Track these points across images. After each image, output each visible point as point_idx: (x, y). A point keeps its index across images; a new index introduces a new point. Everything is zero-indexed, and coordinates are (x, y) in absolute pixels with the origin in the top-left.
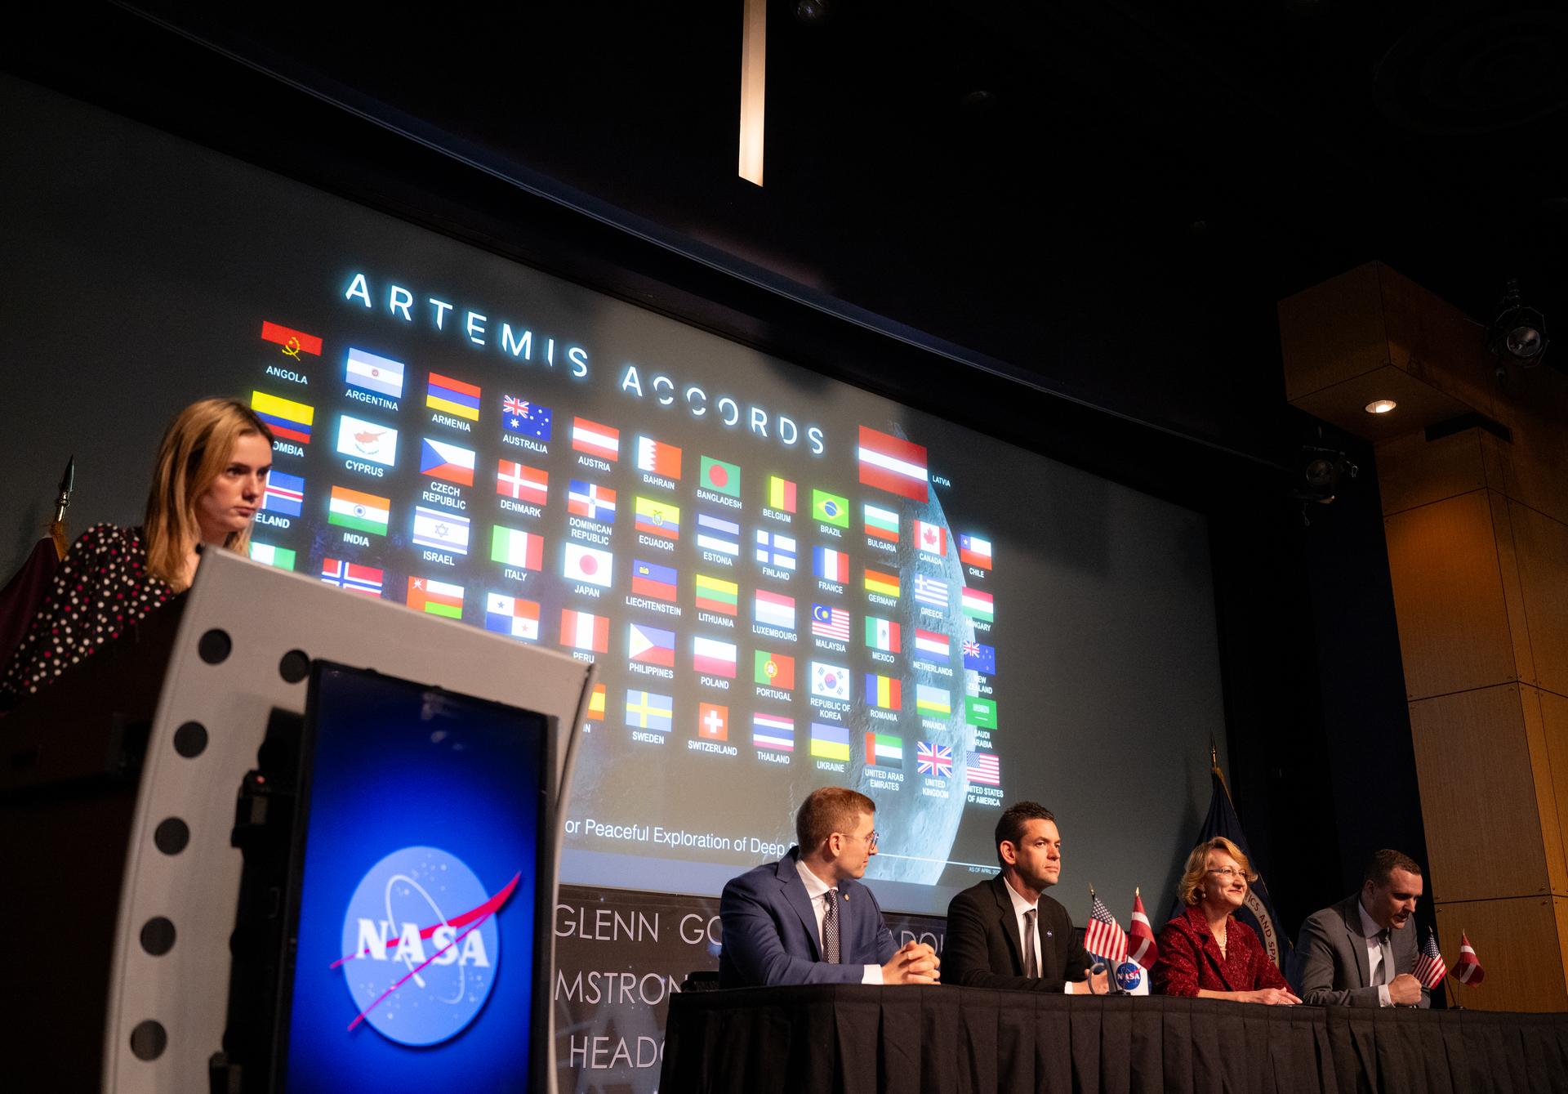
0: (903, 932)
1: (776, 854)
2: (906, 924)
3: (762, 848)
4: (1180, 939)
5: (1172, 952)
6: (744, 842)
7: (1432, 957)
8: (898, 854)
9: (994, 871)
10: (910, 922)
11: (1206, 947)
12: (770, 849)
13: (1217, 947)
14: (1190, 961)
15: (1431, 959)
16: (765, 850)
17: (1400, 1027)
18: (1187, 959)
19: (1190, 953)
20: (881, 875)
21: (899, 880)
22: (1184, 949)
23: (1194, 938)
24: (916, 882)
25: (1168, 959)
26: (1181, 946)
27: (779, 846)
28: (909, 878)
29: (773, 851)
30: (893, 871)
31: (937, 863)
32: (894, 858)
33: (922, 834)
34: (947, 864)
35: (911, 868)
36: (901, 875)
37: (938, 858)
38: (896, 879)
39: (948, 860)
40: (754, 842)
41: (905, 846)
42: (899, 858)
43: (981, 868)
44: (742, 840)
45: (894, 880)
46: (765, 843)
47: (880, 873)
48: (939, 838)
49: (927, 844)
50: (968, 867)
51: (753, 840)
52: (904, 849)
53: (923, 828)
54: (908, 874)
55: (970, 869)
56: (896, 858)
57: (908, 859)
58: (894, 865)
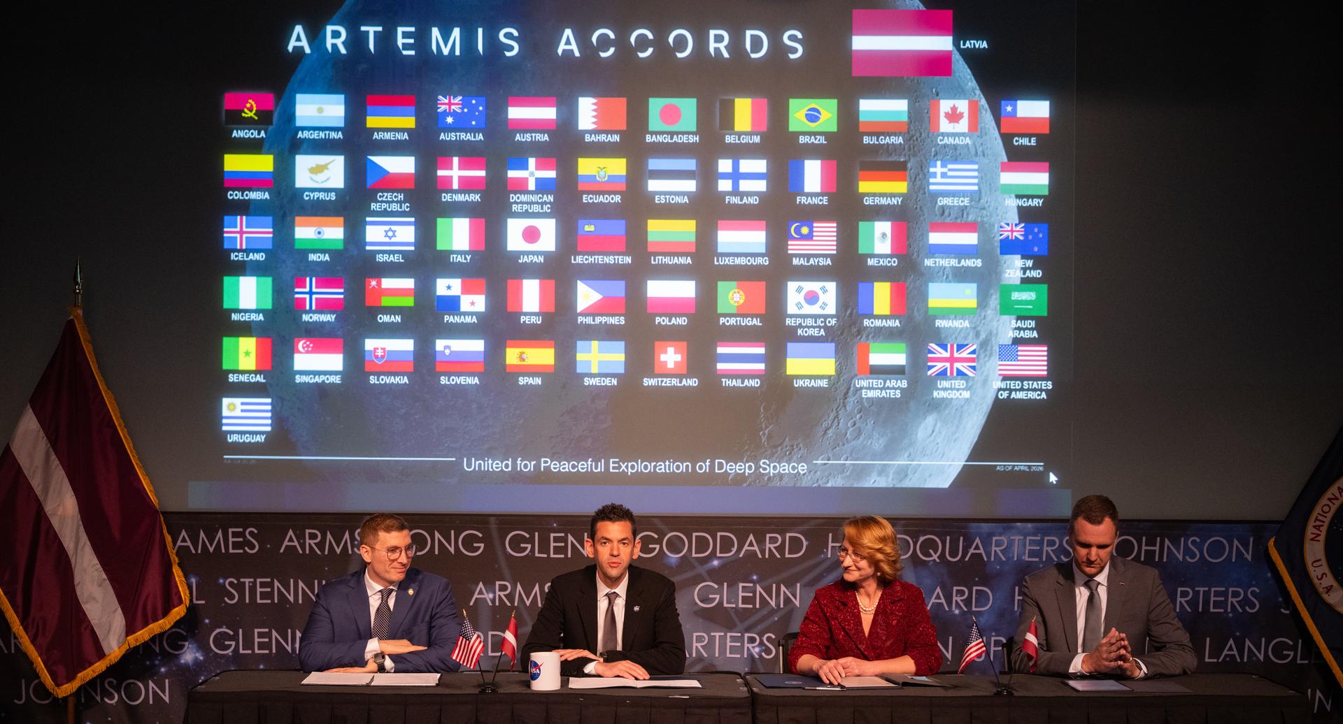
1: (745, 471)
3: (728, 467)
6: (708, 464)
8: (897, 461)
9: (1034, 468)
12: (737, 468)
14: (820, 626)
16: (731, 470)
18: (817, 624)
21: (898, 486)
24: (922, 486)
27: (747, 465)
28: (911, 482)
29: (740, 470)
30: (891, 477)
31: (950, 465)
32: (891, 464)
33: (932, 438)
34: (964, 465)
35: (915, 473)
36: (901, 481)
37: (953, 461)
38: (894, 485)
39: (967, 461)
40: (718, 462)
41: (908, 453)
42: (899, 465)
43: (1014, 466)
44: (705, 462)
45: (891, 486)
46: (731, 464)
47: (873, 481)
48: (955, 440)
49: (938, 448)
50: (997, 465)
51: (717, 461)
52: (906, 456)
53: (933, 431)
54: (911, 479)
55: (998, 468)
56: (895, 464)
57: (911, 464)
58: (892, 471)
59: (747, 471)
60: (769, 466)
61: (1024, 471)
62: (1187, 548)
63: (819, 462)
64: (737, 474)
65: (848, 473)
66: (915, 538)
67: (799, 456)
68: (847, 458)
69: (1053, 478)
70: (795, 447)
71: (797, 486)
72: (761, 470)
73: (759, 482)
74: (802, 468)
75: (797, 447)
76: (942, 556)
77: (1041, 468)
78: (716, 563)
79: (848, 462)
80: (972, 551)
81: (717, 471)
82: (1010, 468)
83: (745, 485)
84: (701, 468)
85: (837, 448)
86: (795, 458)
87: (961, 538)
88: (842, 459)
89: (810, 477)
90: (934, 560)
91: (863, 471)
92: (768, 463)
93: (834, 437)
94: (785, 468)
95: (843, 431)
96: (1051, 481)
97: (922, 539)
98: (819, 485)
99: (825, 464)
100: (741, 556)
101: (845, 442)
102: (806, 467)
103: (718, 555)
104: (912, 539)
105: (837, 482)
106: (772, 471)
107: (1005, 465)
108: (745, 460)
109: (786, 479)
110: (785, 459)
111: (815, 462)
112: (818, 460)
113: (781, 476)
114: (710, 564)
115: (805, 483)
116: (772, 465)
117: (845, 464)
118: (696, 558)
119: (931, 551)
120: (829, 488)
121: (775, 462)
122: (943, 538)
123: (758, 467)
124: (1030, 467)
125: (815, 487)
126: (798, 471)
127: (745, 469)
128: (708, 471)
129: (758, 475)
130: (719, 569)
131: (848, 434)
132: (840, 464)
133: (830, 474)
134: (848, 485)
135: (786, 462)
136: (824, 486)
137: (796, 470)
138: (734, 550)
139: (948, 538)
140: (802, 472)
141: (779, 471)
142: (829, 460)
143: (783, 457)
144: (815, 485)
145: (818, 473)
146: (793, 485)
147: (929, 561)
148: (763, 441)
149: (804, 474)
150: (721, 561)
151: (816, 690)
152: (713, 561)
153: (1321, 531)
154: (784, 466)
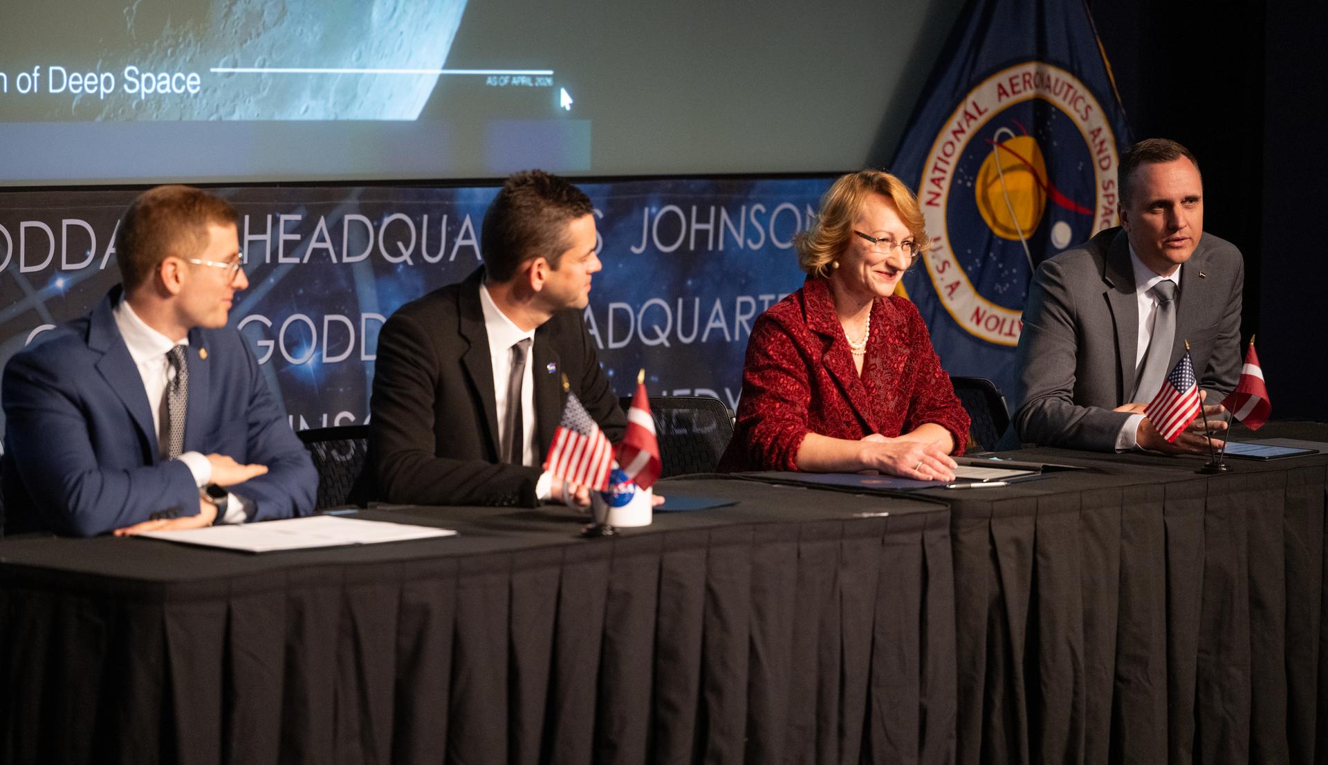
0: (348, 218)
1: (98, 91)
2: (353, 201)
3: (71, 83)
4: (783, 343)
5: (769, 366)
6: (36, 75)
7: (1180, 391)
8: (342, 67)
9: (539, 80)
10: (361, 197)
11: (827, 357)
12: (86, 83)
13: (847, 355)
14: (799, 380)
15: (1177, 393)
16: (75, 87)
17: (1084, 518)
18: (794, 377)
19: (797, 366)
20: (306, 111)
21: (343, 117)
22: (788, 361)
23: (806, 342)
24: (378, 117)
25: (762, 378)
26: (784, 355)
27: (103, 77)
28: (363, 111)
29: (91, 87)
30: (330, 104)
31: (420, 75)
32: (332, 74)
33: (393, 23)
34: (442, 77)
35: (368, 90)
36: (347, 107)
37: (424, 67)
38: (336, 115)
39: (445, 67)
40: (54, 71)
41: (356, 52)
42: (344, 75)
43: (511, 76)
44: (31, 73)
45: (332, 118)
46: (76, 74)
47: (303, 108)
48: (427, 27)
49: (402, 41)
50: (486, 76)
51: (51, 68)
52: (354, 58)
53: (395, 9)
54: (362, 102)
55: (489, 81)
56: (337, 74)
57: (361, 75)
58: (333, 89)
59: (103, 89)
60: (139, 78)
61: (526, 87)
62: (749, 226)
63: (220, 70)
64: (85, 96)
65: (265, 93)
66: (377, 220)
67: (188, 59)
68: (264, 61)
69: (565, 100)
70: (180, 40)
71: (184, 119)
72: (126, 87)
73: (123, 112)
74: (193, 83)
75: (184, 39)
76: (416, 254)
77: (549, 81)
78: (60, 283)
79: (266, 70)
80: (460, 242)
81: (51, 90)
82: (506, 81)
83: (99, 119)
84: (24, 83)
85: (249, 42)
86: (181, 62)
87: (445, 217)
88: (256, 64)
89: (204, 102)
90: (405, 262)
91: (285, 89)
92: (137, 72)
93: (244, 20)
94: (164, 83)
95: (259, 7)
96: (562, 105)
97: (387, 221)
98: (220, 119)
99: (230, 74)
100: (103, 267)
101: (261, 29)
102: (198, 82)
103: (65, 266)
104: (372, 221)
105: (246, 111)
106: (144, 89)
107: (499, 76)
108: (98, 67)
109: (167, 106)
110: (165, 64)
111: (213, 70)
112: (217, 67)
113: (157, 99)
114: (50, 287)
115: (198, 113)
116: (144, 77)
117: (259, 74)
118: (26, 274)
119: (400, 244)
120: (235, 122)
121: (149, 71)
122: (418, 219)
123: (120, 81)
124: (533, 77)
125: (213, 121)
126: (186, 89)
127: (99, 85)
128: (36, 90)
129: (119, 98)
130: (66, 294)
131: (266, 13)
132: (252, 73)
133: (237, 96)
134: (265, 117)
135: (167, 71)
136: (228, 119)
137: (183, 88)
138: (91, 254)
139: (425, 217)
140: (193, 92)
141: (156, 90)
142: (235, 66)
143: (162, 60)
144: (213, 118)
145: (219, 93)
146: (177, 118)
147: (397, 264)
148: (129, 26)
149: (196, 95)
150: (70, 278)
151: (970, 488)
152: (55, 279)
153: (941, 188)
154: (164, 78)
